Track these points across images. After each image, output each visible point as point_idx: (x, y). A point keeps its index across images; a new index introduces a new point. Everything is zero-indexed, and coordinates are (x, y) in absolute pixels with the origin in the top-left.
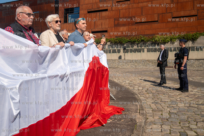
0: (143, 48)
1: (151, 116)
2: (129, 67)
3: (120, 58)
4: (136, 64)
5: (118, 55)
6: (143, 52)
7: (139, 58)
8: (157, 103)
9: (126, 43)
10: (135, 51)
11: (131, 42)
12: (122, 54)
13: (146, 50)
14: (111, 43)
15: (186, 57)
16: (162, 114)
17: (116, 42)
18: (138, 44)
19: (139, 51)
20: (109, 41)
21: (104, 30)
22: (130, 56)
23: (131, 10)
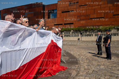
0: (92, 33)
1: (82, 72)
2: (83, 45)
3: (79, 39)
4: (88, 43)
5: (78, 38)
6: (93, 36)
7: (90, 40)
8: (89, 65)
9: (82, 30)
10: (88, 35)
11: (85, 30)
12: (80, 37)
13: (94, 35)
14: (74, 31)
15: (110, 40)
16: (88, 71)
17: (76, 30)
18: (89, 32)
19: (90, 35)
20: (72, 30)
21: (72, 22)
22: (84, 38)
23: (87, 11)
